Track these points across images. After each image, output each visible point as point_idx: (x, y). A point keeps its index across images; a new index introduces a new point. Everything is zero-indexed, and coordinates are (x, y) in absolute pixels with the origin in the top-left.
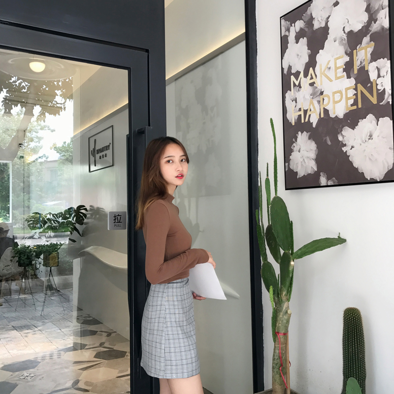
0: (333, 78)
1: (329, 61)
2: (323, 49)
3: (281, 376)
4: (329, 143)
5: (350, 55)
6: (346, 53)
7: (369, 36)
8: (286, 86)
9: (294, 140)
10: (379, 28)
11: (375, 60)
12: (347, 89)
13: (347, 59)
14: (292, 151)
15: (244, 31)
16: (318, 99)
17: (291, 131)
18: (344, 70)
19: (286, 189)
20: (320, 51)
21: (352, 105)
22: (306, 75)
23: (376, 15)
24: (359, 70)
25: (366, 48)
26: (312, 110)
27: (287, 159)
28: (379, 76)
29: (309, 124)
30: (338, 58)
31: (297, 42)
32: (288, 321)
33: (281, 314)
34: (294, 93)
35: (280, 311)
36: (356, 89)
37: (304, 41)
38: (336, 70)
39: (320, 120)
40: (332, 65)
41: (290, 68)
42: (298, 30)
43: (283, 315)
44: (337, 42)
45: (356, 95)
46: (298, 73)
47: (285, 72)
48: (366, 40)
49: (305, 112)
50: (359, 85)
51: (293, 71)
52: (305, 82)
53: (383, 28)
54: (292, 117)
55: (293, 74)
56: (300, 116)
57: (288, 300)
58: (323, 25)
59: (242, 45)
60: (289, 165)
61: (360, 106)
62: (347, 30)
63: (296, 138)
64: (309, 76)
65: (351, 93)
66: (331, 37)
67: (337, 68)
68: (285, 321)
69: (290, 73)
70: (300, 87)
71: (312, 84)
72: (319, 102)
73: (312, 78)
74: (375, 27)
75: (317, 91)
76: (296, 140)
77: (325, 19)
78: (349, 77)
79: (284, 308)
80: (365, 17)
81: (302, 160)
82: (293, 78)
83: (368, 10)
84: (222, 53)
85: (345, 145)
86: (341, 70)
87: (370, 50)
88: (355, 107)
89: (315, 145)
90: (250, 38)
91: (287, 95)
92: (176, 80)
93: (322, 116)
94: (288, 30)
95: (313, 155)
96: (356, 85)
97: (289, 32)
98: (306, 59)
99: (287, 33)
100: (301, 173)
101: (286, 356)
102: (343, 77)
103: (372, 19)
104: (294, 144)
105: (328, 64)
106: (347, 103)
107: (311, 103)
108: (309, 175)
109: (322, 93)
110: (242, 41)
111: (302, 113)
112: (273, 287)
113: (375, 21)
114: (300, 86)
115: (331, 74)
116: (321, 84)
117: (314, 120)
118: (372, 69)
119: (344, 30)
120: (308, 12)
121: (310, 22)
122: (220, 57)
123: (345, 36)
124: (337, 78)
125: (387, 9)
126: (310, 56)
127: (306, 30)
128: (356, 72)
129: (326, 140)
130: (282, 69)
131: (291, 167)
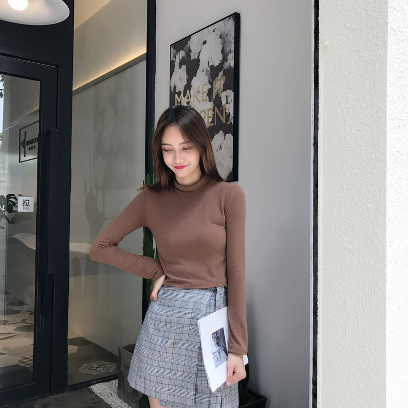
0: (201, 100)
1: (199, 86)
5: (211, 83)
6: (209, 81)
7: (222, 71)
8: (172, 102)
10: (228, 67)
11: (225, 91)
12: (209, 110)
13: (209, 86)
15: (146, 52)
18: (208, 95)
20: (194, 77)
21: (211, 123)
22: (185, 96)
23: (227, 57)
24: (216, 96)
25: (220, 80)
28: (227, 103)
30: (204, 85)
31: (180, 68)
36: (214, 111)
37: (184, 67)
38: (203, 94)
40: (200, 90)
41: (175, 87)
42: (181, 58)
44: (204, 72)
45: (213, 115)
46: (180, 92)
47: (172, 91)
48: (221, 74)
50: (216, 108)
51: (177, 91)
52: (184, 100)
53: (230, 67)
55: (177, 93)
58: (196, 57)
59: (144, 64)
61: (215, 124)
62: (210, 64)
64: (187, 97)
65: (211, 113)
66: (201, 67)
67: (203, 93)
69: (175, 92)
71: (188, 103)
74: (226, 65)
77: (198, 53)
78: (210, 101)
80: (220, 57)
82: (176, 96)
83: (223, 51)
84: (130, 67)
86: (206, 94)
87: (223, 82)
88: (212, 124)
90: (150, 57)
92: (95, 84)
94: (175, 56)
96: (214, 107)
97: (176, 58)
98: (185, 83)
99: (174, 60)
102: (206, 100)
103: (225, 59)
105: (198, 88)
106: (208, 120)
110: (143, 60)
113: (227, 61)
115: (200, 97)
116: (194, 104)
118: (223, 95)
119: (208, 64)
120: (188, 45)
121: (189, 52)
122: (129, 71)
123: (209, 69)
124: (204, 101)
125: (233, 53)
126: (188, 80)
127: (186, 59)
128: (214, 97)
130: (170, 88)
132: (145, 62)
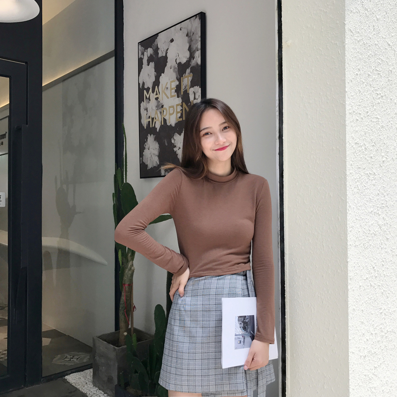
0: (169, 96)
1: (167, 83)
2: (164, 73)
4: (167, 144)
5: (179, 80)
6: (177, 78)
7: (190, 68)
8: (141, 99)
9: (145, 140)
10: (195, 64)
11: (193, 87)
12: (177, 105)
13: (177, 83)
14: (144, 148)
15: (114, 49)
16: (160, 110)
17: (145, 132)
18: (176, 91)
19: (141, 178)
20: (162, 74)
21: (180, 118)
22: (153, 92)
23: (194, 54)
24: (184, 92)
25: (188, 77)
26: (157, 118)
27: (141, 155)
28: (195, 99)
29: (155, 128)
30: (172, 82)
31: (148, 65)
32: (132, 275)
34: (146, 104)
36: (182, 106)
37: (152, 64)
38: (171, 91)
39: (161, 126)
40: (168, 86)
41: (144, 84)
42: (149, 55)
43: (128, 271)
44: (172, 69)
45: (182, 110)
46: (149, 89)
47: (141, 87)
48: (188, 71)
49: (153, 119)
50: (184, 103)
51: (146, 87)
52: (153, 96)
53: (197, 64)
54: (145, 122)
55: (145, 89)
56: (149, 122)
58: (164, 55)
60: (142, 159)
62: (178, 62)
63: (147, 139)
64: (155, 93)
65: (179, 108)
66: (169, 65)
67: (172, 89)
68: (129, 276)
69: (143, 88)
70: (150, 100)
71: (157, 99)
72: (161, 113)
73: (157, 94)
74: (193, 63)
75: (160, 105)
76: (147, 140)
77: (165, 51)
78: (178, 97)
79: (129, 266)
80: (188, 54)
81: (150, 156)
82: (145, 92)
83: (190, 49)
85: (175, 147)
86: (174, 90)
87: (190, 79)
89: (158, 145)
91: (142, 105)
92: (63, 81)
93: (163, 124)
94: (143, 54)
95: (157, 152)
96: (182, 103)
97: (144, 56)
98: (153, 79)
99: (142, 57)
100: (150, 166)
101: (131, 301)
102: (175, 96)
103: (192, 57)
104: (146, 144)
106: (177, 115)
107: (156, 113)
108: (155, 167)
109: (162, 106)
110: (113, 56)
111: (150, 120)
112: (121, 251)
113: (194, 58)
114: (149, 99)
115: (168, 92)
116: (162, 100)
117: (158, 126)
118: (191, 91)
119: (176, 61)
120: (156, 43)
121: (156, 50)
123: (176, 66)
124: (172, 96)
125: (200, 51)
126: (156, 77)
127: (154, 56)
128: (182, 93)
129: (164, 142)
130: (139, 84)
131: (144, 161)
132: (113, 59)
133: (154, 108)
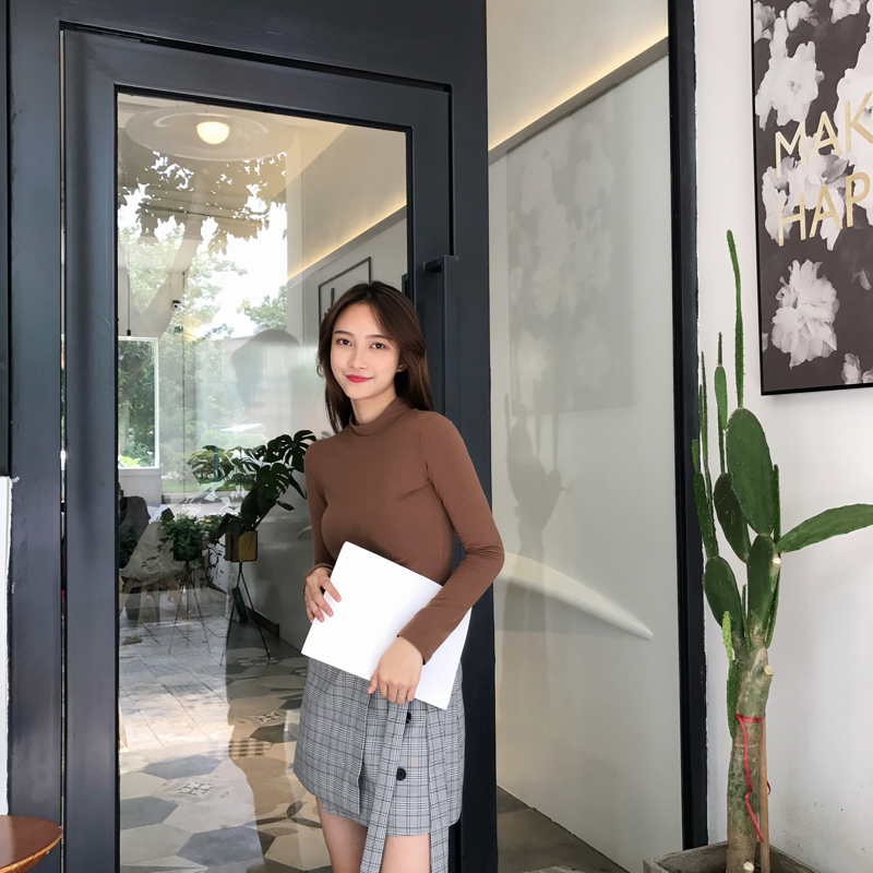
1: (869, 94)
2: (853, 66)
3: (747, 814)
4: (867, 285)
8: (763, 157)
9: (782, 280)
14: (777, 305)
15: (667, 35)
16: (839, 183)
17: (774, 260)
19: (763, 393)
20: (848, 71)
22: (811, 131)
26: (826, 209)
27: (765, 324)
29: (819, 241)
31: (791, 54)
32: (765, 692)
33: (750, 674)
34: (783, 173)
35: (747, 668)
37: (807, 51)
39: (846, 233)
41: (773, 114)
42: (793, 25)
43: (753, 678)
46: (793, 125)
47: (762, 124)
49: (810, 214)
51: (781, 122)
52: (809, 146)
54: (778, 227)
55: (781, 129)
56: (796, 225)
57: (766, 644)
58: (855, 9)
59: (662, 68)
60: (770, 337)
63: (787, 276)
64: (820, 132)
68: (758, 692)
69: (773, 126)
70: (798, 158)
71: (825, 151)
72: (842, 191)
73: (826, 136)
75: (838, 167)
76: (788, 281)
79: (757, 662)
81: (800, 326)
82: (780, 138)
84: (615, 86)
89: (834, 291)
90: (679, 49)
91: (766, 177)
92: (509, 151)
93: (850, 223)
94: (770, 26)
95: (827, 314)
97: (772, 30)
98: (812, 92)
99: (767, 35)
100: (799, 356)
101: (760, 770)
104: (783, 290)
105: (866, 100)
107: (824, 194)
108: (818, 359)
109: (849, 170)
110: (662, 57)
111: (801, 217)
112: (731, 615)
114: (796, 155)
116: (849, 149)
117: (831, 234)
121: (823, 4)
122: (610, 96)
126: (821, 85)
127: (815, 23)
129: (858, 280)
130: (755, 118)
131: (776, 342)
132: (665, 62)
133: (817, 180)
